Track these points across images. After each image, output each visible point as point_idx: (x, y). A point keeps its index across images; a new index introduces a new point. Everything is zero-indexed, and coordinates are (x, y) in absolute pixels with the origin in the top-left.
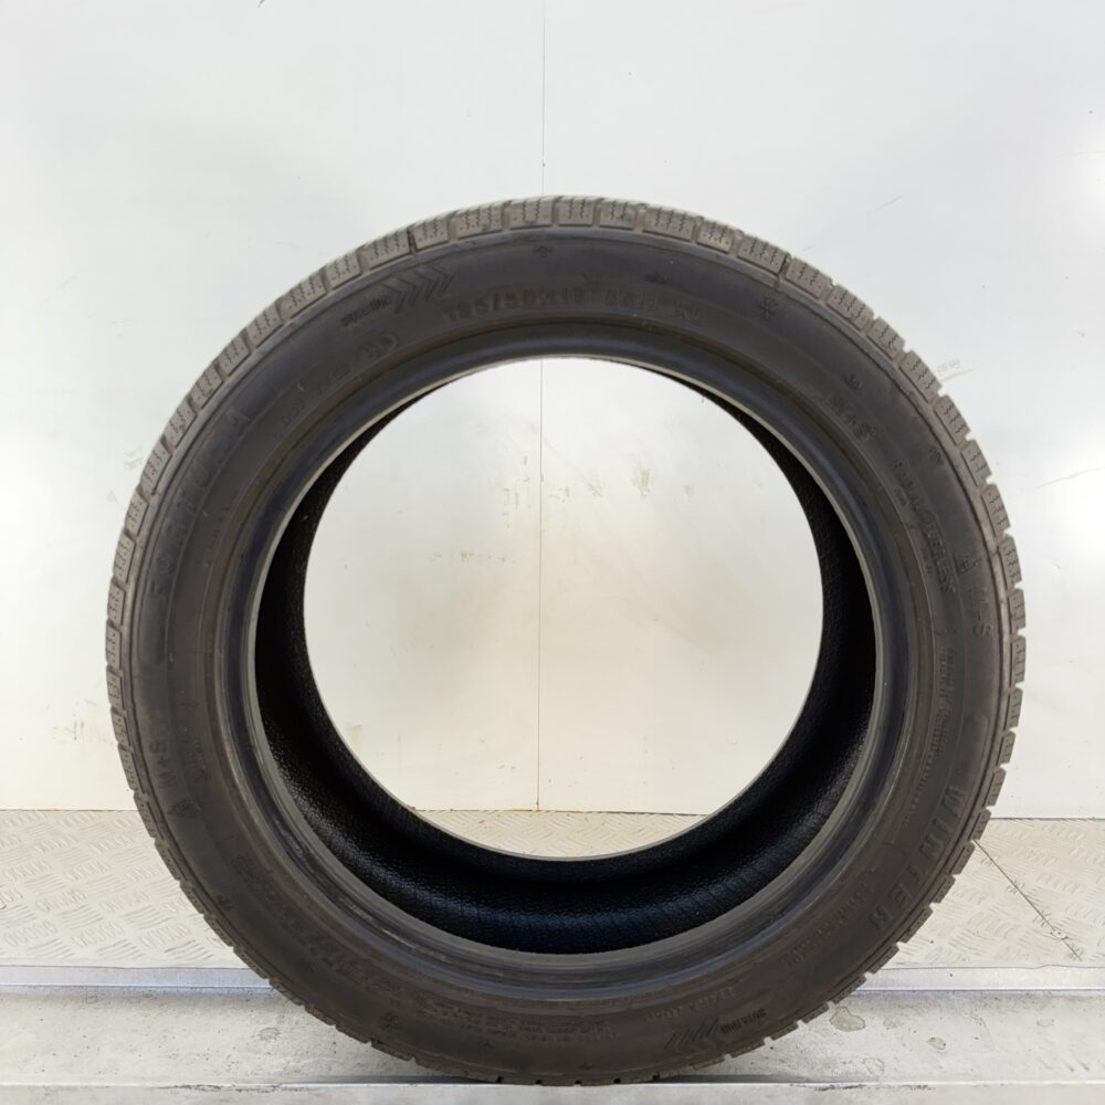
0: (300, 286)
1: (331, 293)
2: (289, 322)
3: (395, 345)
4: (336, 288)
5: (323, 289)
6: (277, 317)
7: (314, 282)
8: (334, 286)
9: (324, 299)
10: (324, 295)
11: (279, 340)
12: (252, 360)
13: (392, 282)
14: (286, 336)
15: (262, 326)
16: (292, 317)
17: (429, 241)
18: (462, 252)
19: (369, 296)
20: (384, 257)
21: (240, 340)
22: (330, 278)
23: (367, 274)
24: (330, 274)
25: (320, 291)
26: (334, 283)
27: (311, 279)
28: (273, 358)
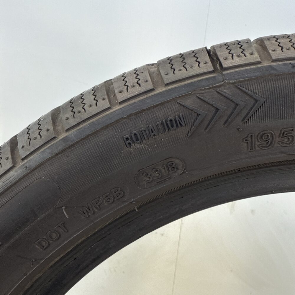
0: (82, 97)
1: (117, 108)
2: (63, 135)
3: (180, 172)
4: (121, 103)
5: (107, 101)
6: (51, 128)
7: (98, 94)
8: (120, 100)
9: (108, 112)
10: (109, 108)
11: (47, 155)
12: (13, 175)
13: (189, 102)
14: (57, 151)
15: (32, 136)
16: (67, 130)
17: (237, 61)
18: (279, 76)
19: (161, 115)
20: (180, 73)
21: (8, 148)
22: (116, 91)
23: (161, 89)
24: (116, 87)
25: (104, 104)
26: (121, 97)
27: (95, 91)
28: (37, 174)
